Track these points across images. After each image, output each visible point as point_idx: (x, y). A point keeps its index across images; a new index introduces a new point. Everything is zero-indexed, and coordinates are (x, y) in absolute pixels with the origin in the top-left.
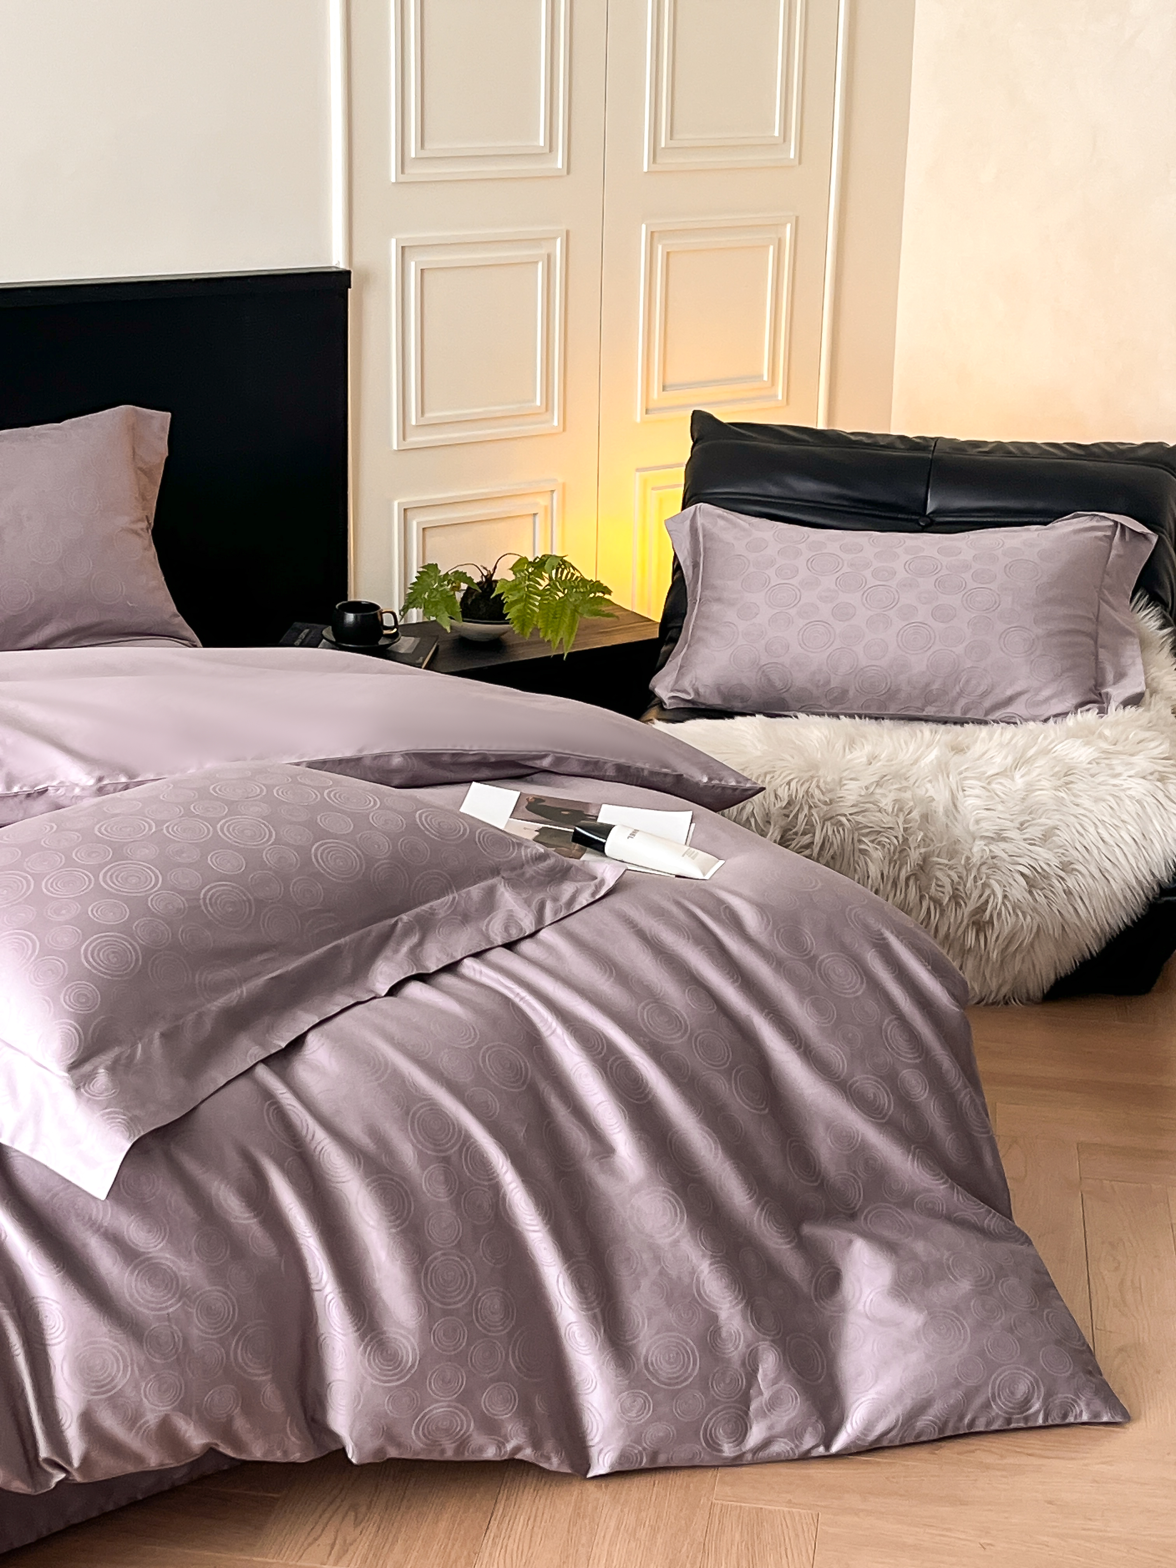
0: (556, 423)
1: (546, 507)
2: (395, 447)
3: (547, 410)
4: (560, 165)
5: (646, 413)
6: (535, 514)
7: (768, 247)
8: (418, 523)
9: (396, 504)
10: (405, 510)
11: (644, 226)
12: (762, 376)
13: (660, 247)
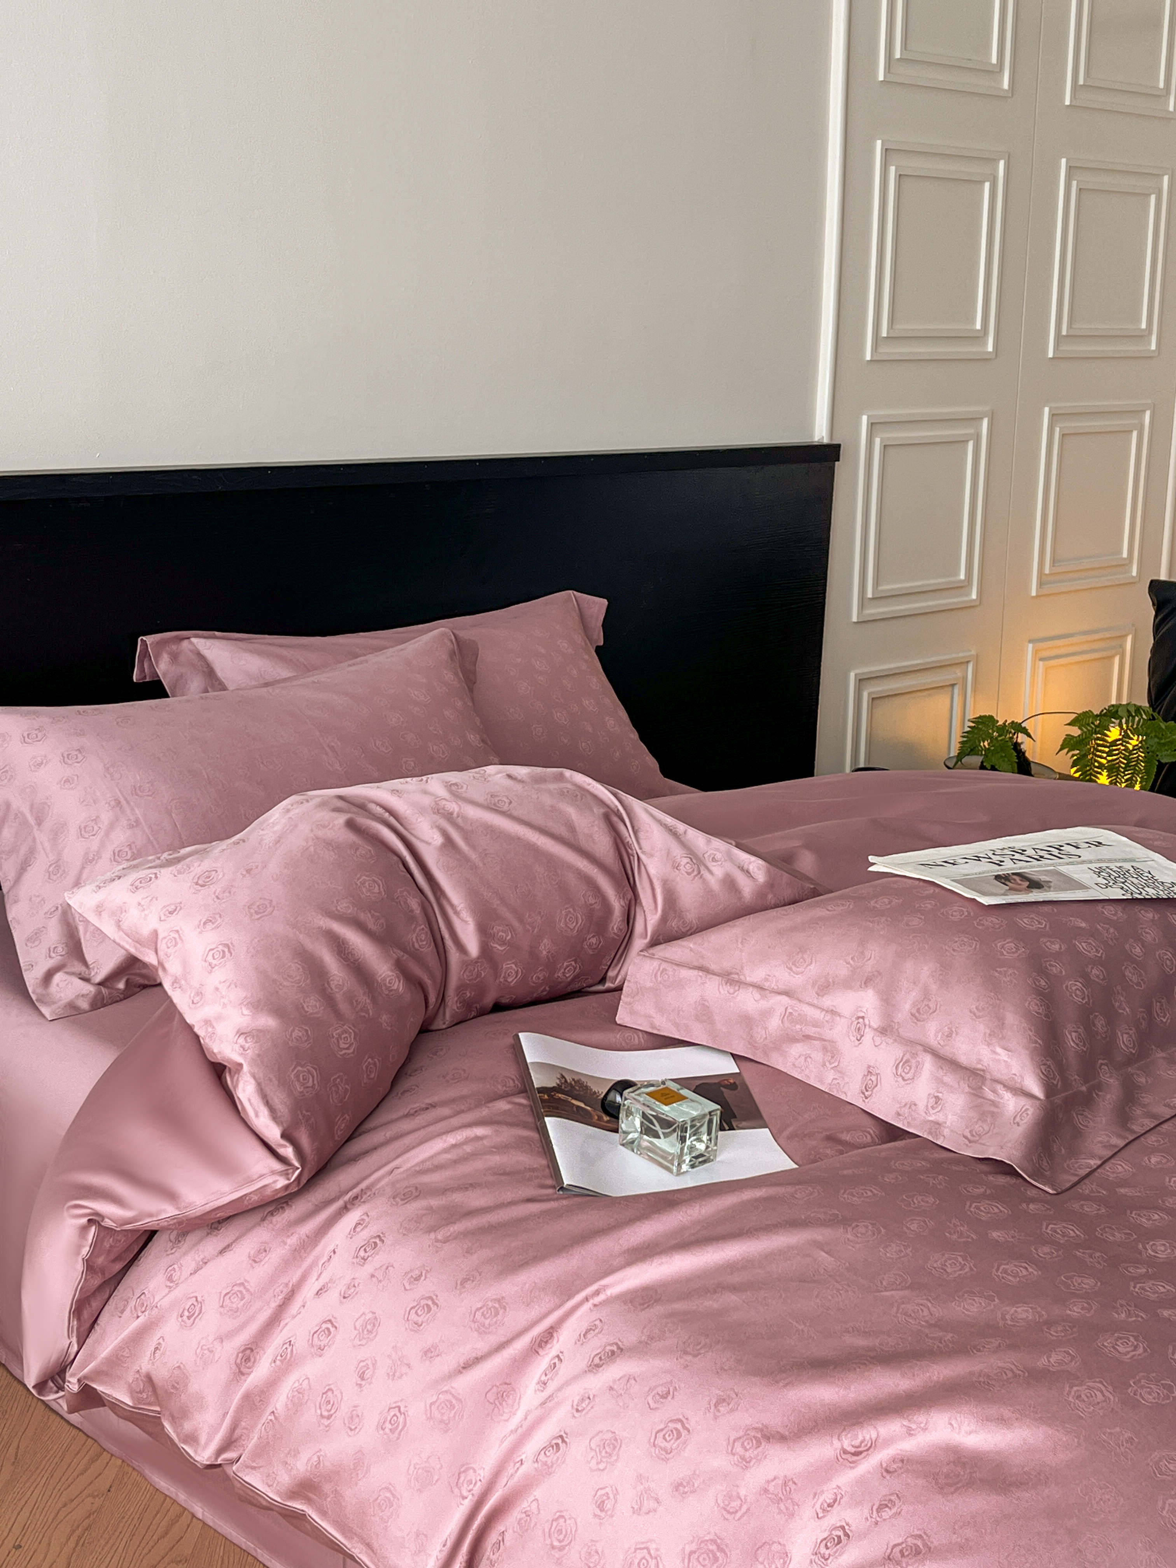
0: (974, 596)
1: (963, 678)
2: (855, 619)
3: (968, 582)
4: (990, 348)
5: (1040, 588)
6: (953, 685)
7: (1132, 431)
8: (869, 694)
9: (852, 675)
10: (860, 680)
11: (1047, 410)
12: (1122, 554)
13: (1058, 429)
